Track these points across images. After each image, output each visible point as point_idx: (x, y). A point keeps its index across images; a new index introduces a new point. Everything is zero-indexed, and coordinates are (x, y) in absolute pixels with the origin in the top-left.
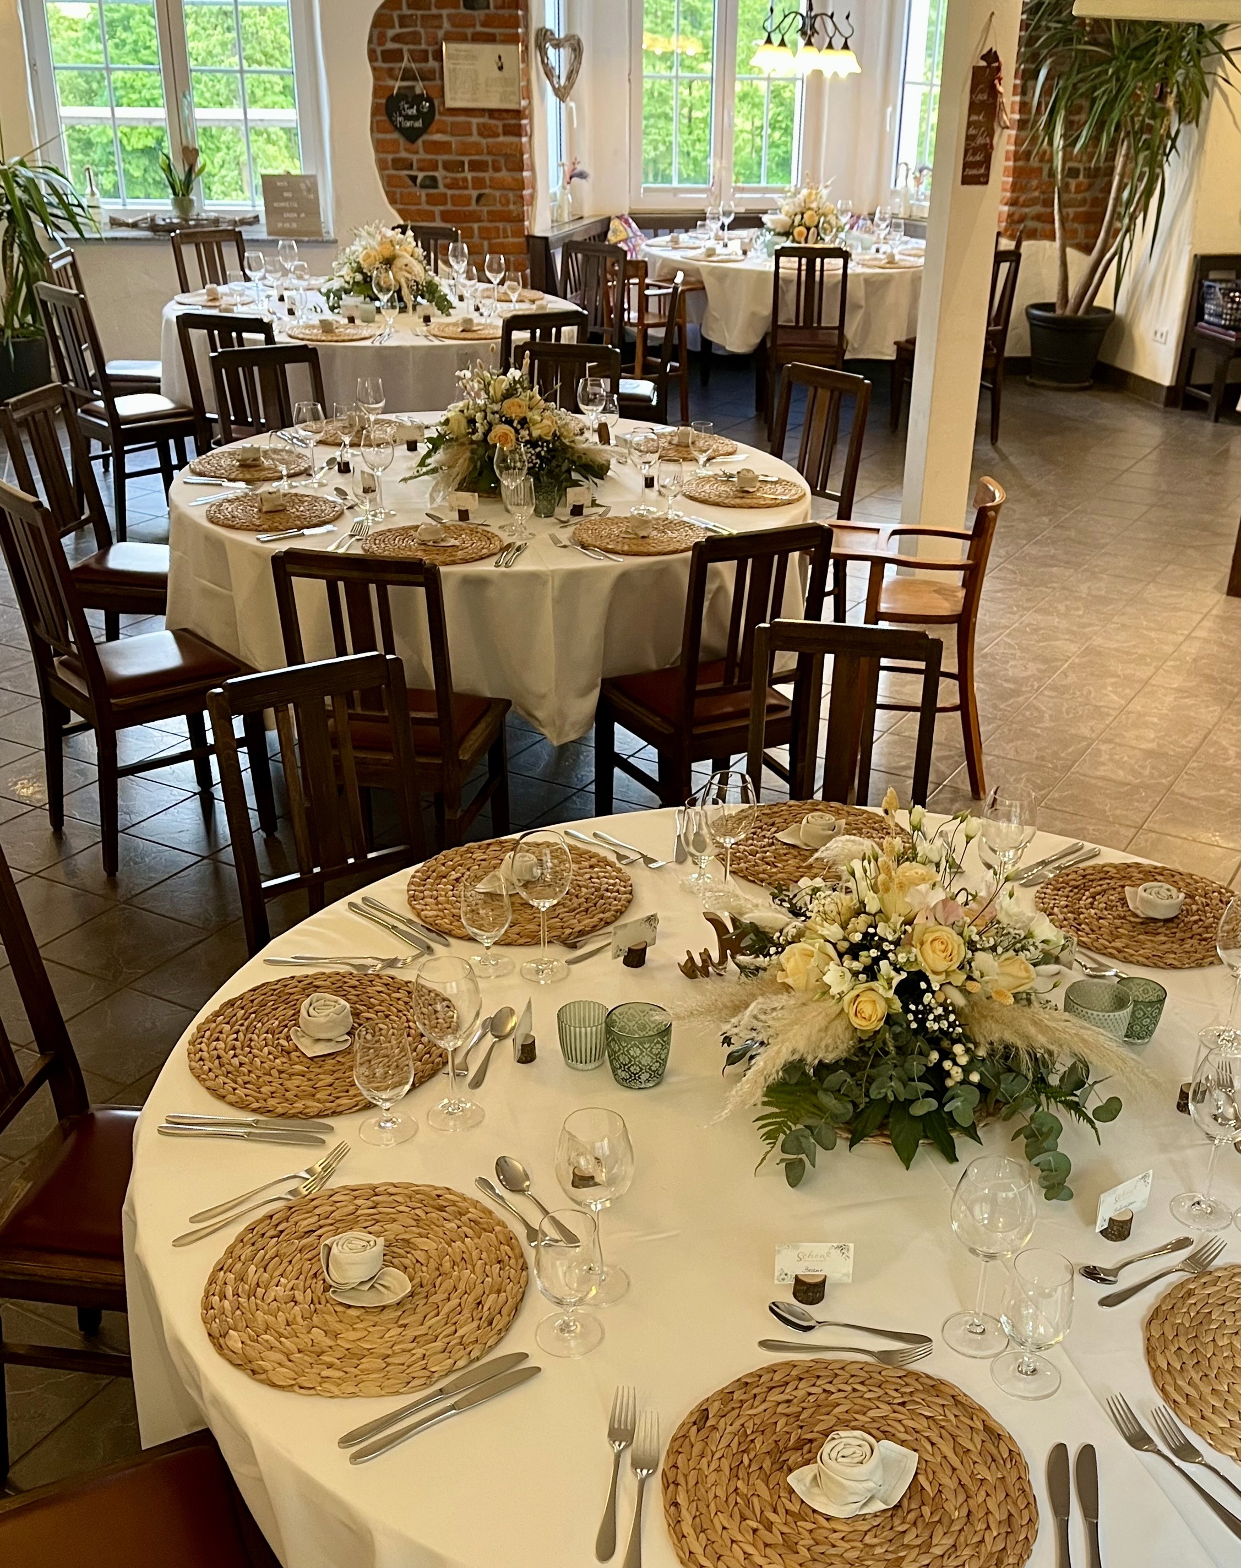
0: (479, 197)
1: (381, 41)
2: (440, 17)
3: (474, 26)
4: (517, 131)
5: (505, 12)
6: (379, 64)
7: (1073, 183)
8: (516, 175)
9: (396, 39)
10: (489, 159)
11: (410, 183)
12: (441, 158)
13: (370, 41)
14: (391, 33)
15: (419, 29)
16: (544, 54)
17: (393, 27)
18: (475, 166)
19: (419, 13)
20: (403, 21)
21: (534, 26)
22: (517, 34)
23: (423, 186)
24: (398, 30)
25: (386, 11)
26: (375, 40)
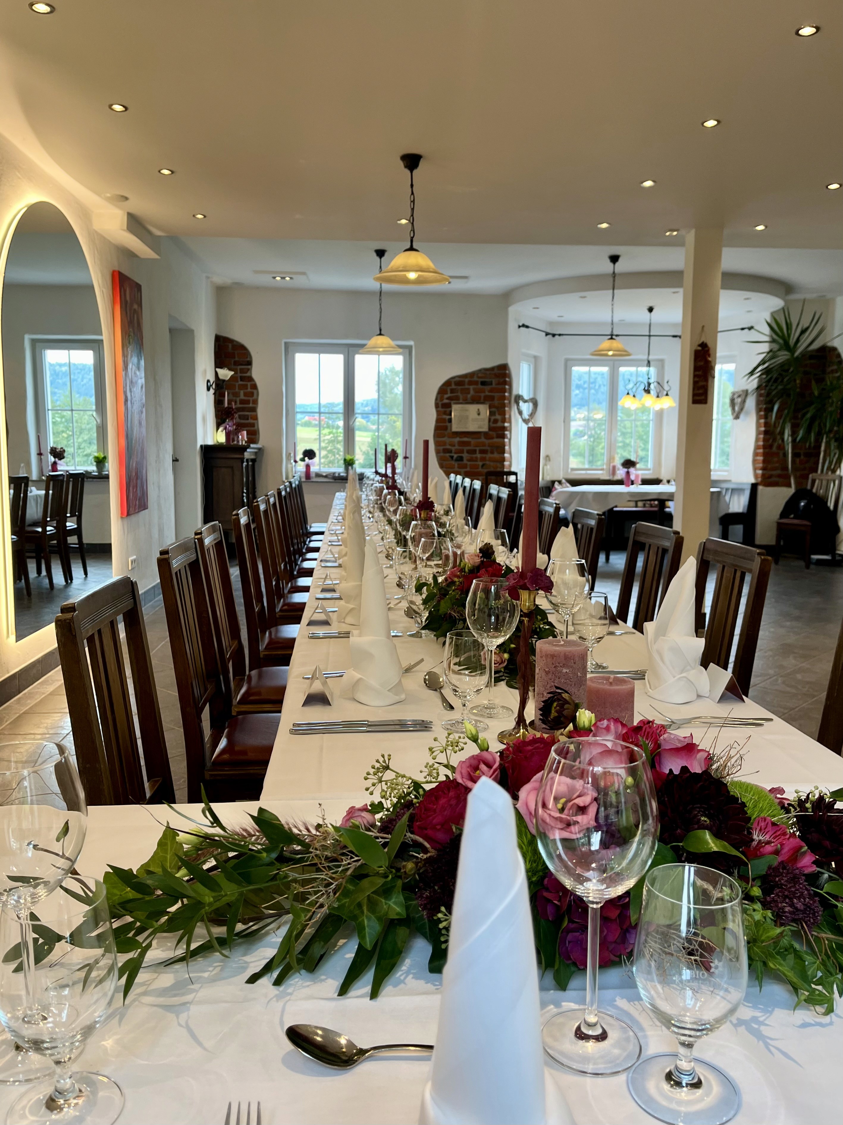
0: (483, 466)
1: (442, 400)
2: (469, 389)
3: (484, 392)
4: (503, 436)
5: (500, 387)
6: (440, 409)
7: (798, 460)
8: (501, 455)
9: (448, 399)
10: (489, 448)
11: (450, 459)
12: (466, 448)
13: (436, 399)
14: (446, 396)
15: (459, 394)
16: (518, 405)
17: (447, 394)
18: (482, 452)
19: (459, 387)
20: (452, 391)
21: (515, 392)
22: (505, 396)
23: (457, 460)
24: (449, 395)
25: (445, 387)
26: (439, 399)
